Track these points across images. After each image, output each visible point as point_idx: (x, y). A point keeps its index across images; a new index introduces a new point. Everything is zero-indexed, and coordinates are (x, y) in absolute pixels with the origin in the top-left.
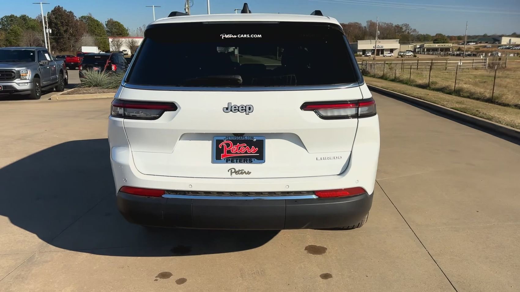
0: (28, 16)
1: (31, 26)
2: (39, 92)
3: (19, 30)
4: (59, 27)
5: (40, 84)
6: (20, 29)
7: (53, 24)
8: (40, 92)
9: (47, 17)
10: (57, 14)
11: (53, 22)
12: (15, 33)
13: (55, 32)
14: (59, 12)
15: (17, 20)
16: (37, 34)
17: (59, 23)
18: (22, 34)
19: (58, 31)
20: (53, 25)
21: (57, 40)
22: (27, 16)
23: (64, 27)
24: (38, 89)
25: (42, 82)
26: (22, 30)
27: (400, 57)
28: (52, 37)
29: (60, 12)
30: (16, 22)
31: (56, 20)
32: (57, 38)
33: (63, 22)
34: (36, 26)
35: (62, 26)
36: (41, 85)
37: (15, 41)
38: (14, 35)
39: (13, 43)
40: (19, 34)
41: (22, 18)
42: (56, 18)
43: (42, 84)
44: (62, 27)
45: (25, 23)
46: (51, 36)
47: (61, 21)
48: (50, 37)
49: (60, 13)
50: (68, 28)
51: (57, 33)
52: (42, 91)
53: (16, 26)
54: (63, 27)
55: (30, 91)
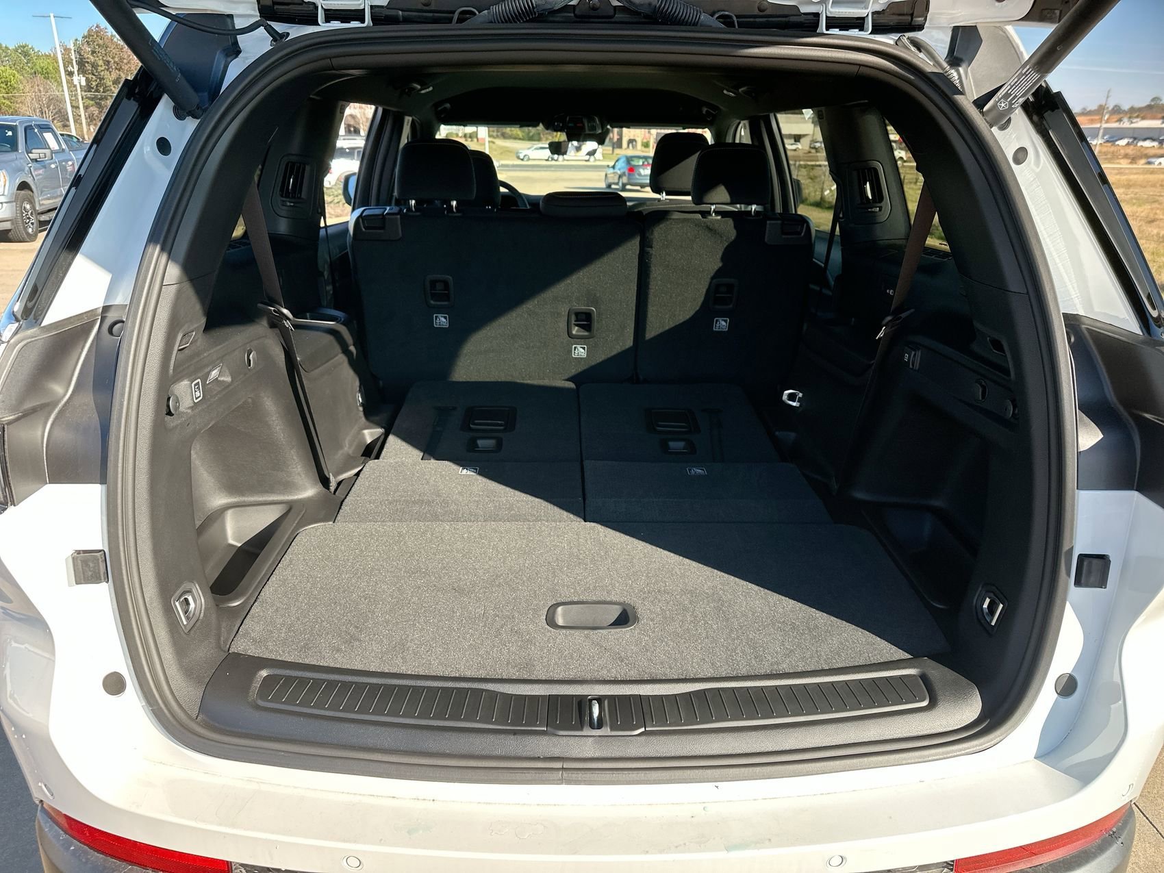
0: (32, 48)
1: (40, 70)
2: (32, 224)
3: (14, 77)
4: (102, 73)
5: (33, 207)
6: (17, 75)
7: (86, 65)
8: (35, 225)
9: (73, 48)
10: (95, 44)
11: (87, 60)
12: (6, 85)
13: (94, 84)
14: (98, 39)
15: (9, 54)
16: (54, 88)
17: (101, 63)
18: (21, 87)
19: (101, 81)
20: (89, 67)
21: (98, 101)
22: (30, 46)
23: (112, 73)
24: (29, 218)
25: (39, 201)
26: (22, 77)
27: (813, 151)
28: (89, 94)
29: (101, 39)
30: (7, 59)
31: (94, 56)
32: (99, 96)
33: (109, 62)
34: (51, 69)
35: (108, 70)
36: (37, 209)
37: (7, 102)
38: (5, 89)
39: (3, 107)
40: (15, 85)
41: (20, 51)
42: (93, 52)
43: (40, 205)
44: (108, 73)
45: (27, 63)
46: (85, 91)
47: (105, 59)
48: (84, 94)
49: (101, 42)
50: (122, 75)
51: (97, 85)
52: (40, 222)
53: (8, 67)
54: (110, 72)
55: (9, 223)
